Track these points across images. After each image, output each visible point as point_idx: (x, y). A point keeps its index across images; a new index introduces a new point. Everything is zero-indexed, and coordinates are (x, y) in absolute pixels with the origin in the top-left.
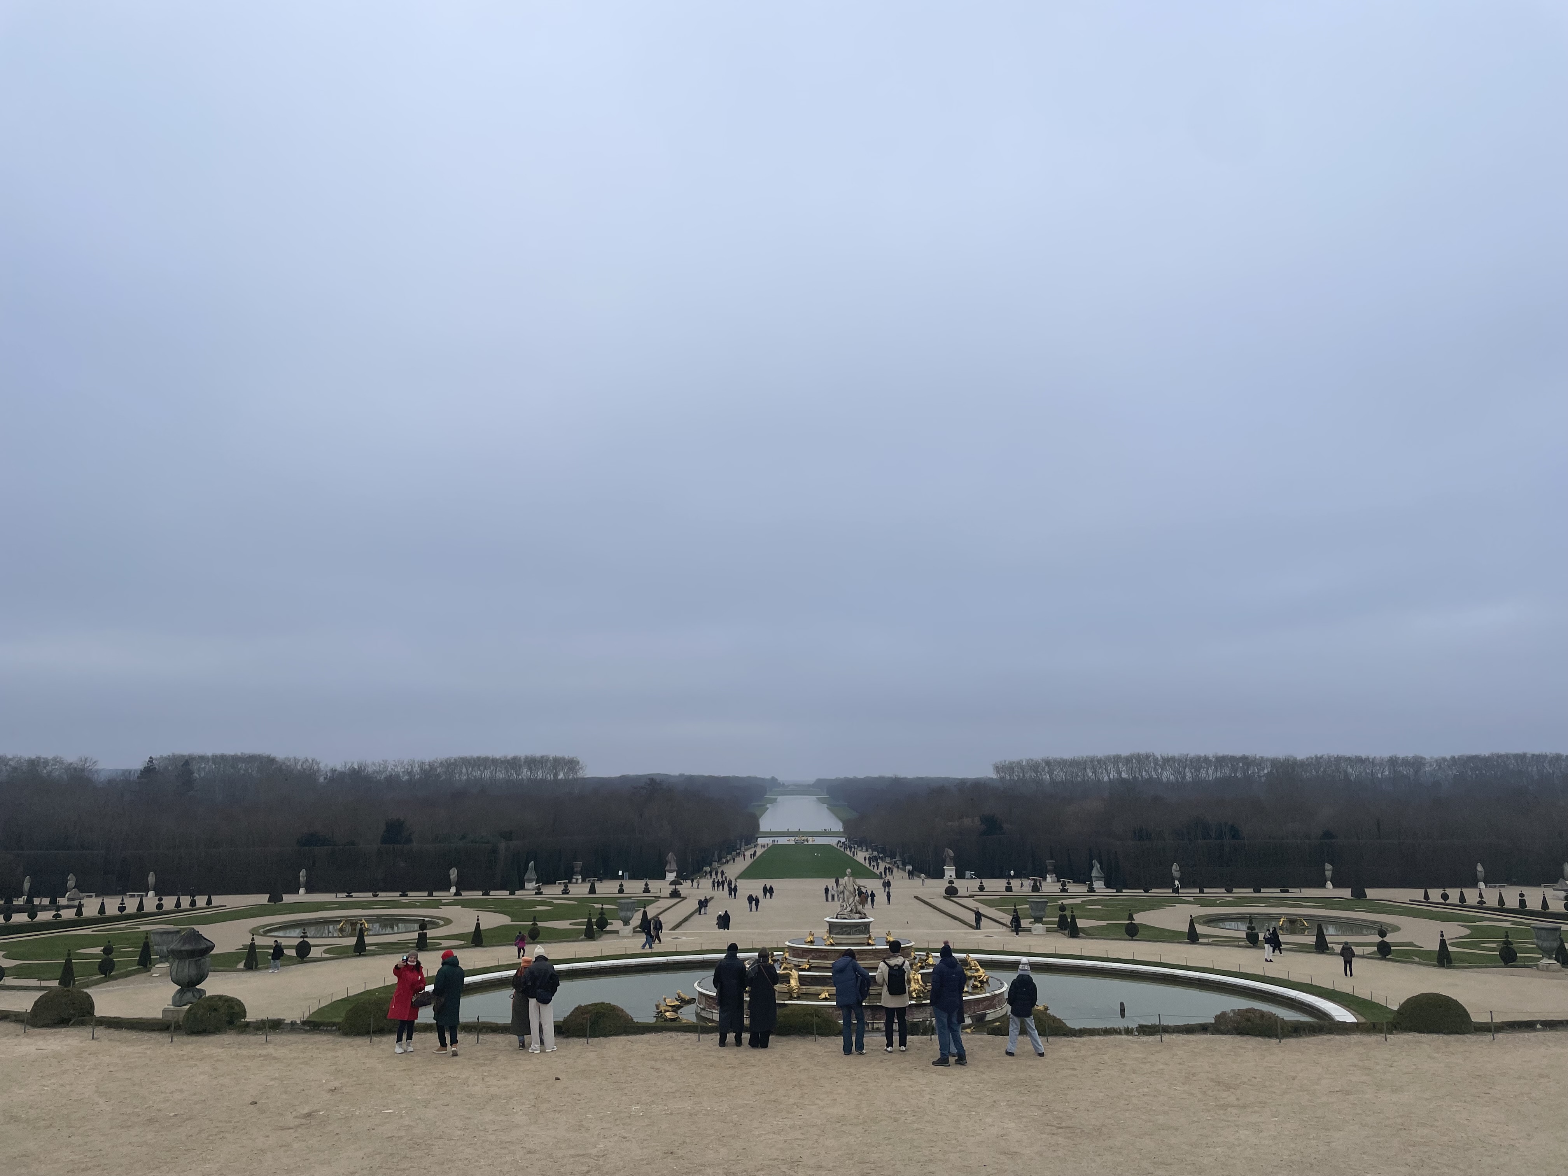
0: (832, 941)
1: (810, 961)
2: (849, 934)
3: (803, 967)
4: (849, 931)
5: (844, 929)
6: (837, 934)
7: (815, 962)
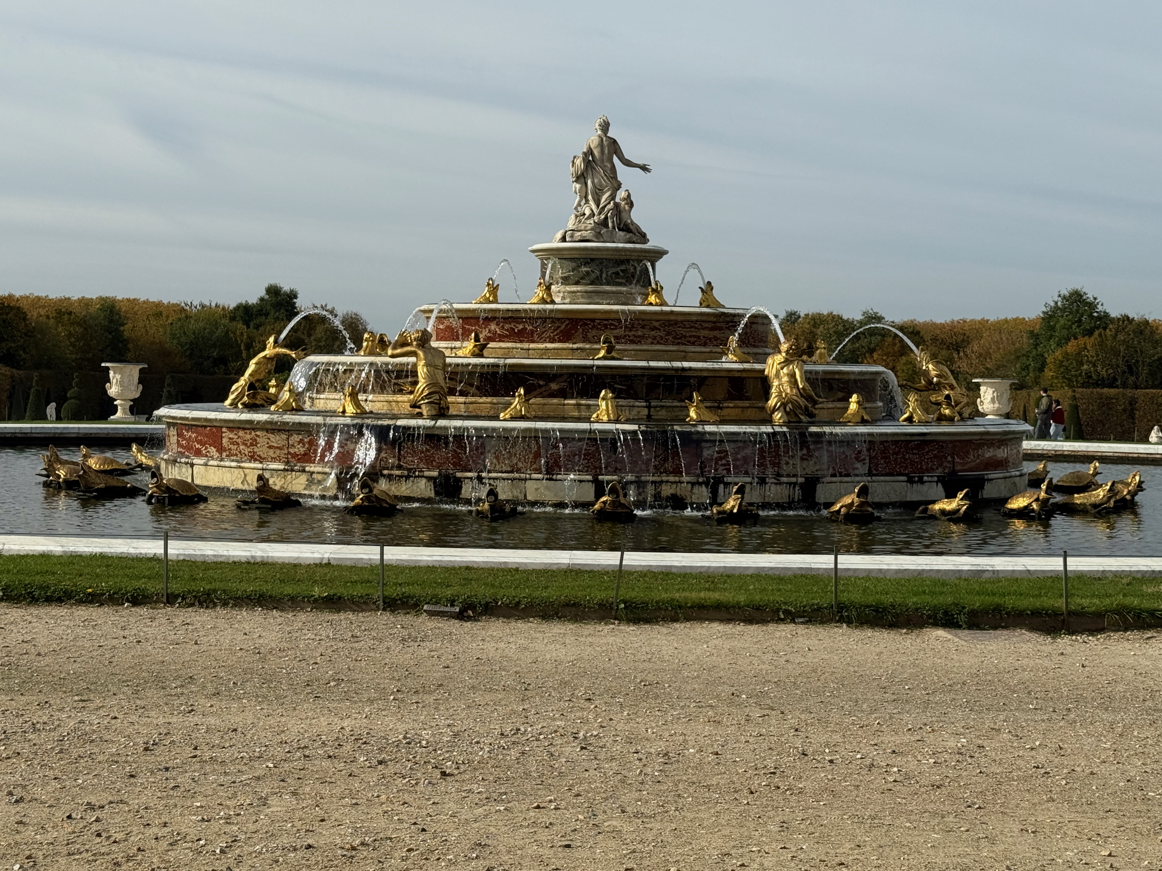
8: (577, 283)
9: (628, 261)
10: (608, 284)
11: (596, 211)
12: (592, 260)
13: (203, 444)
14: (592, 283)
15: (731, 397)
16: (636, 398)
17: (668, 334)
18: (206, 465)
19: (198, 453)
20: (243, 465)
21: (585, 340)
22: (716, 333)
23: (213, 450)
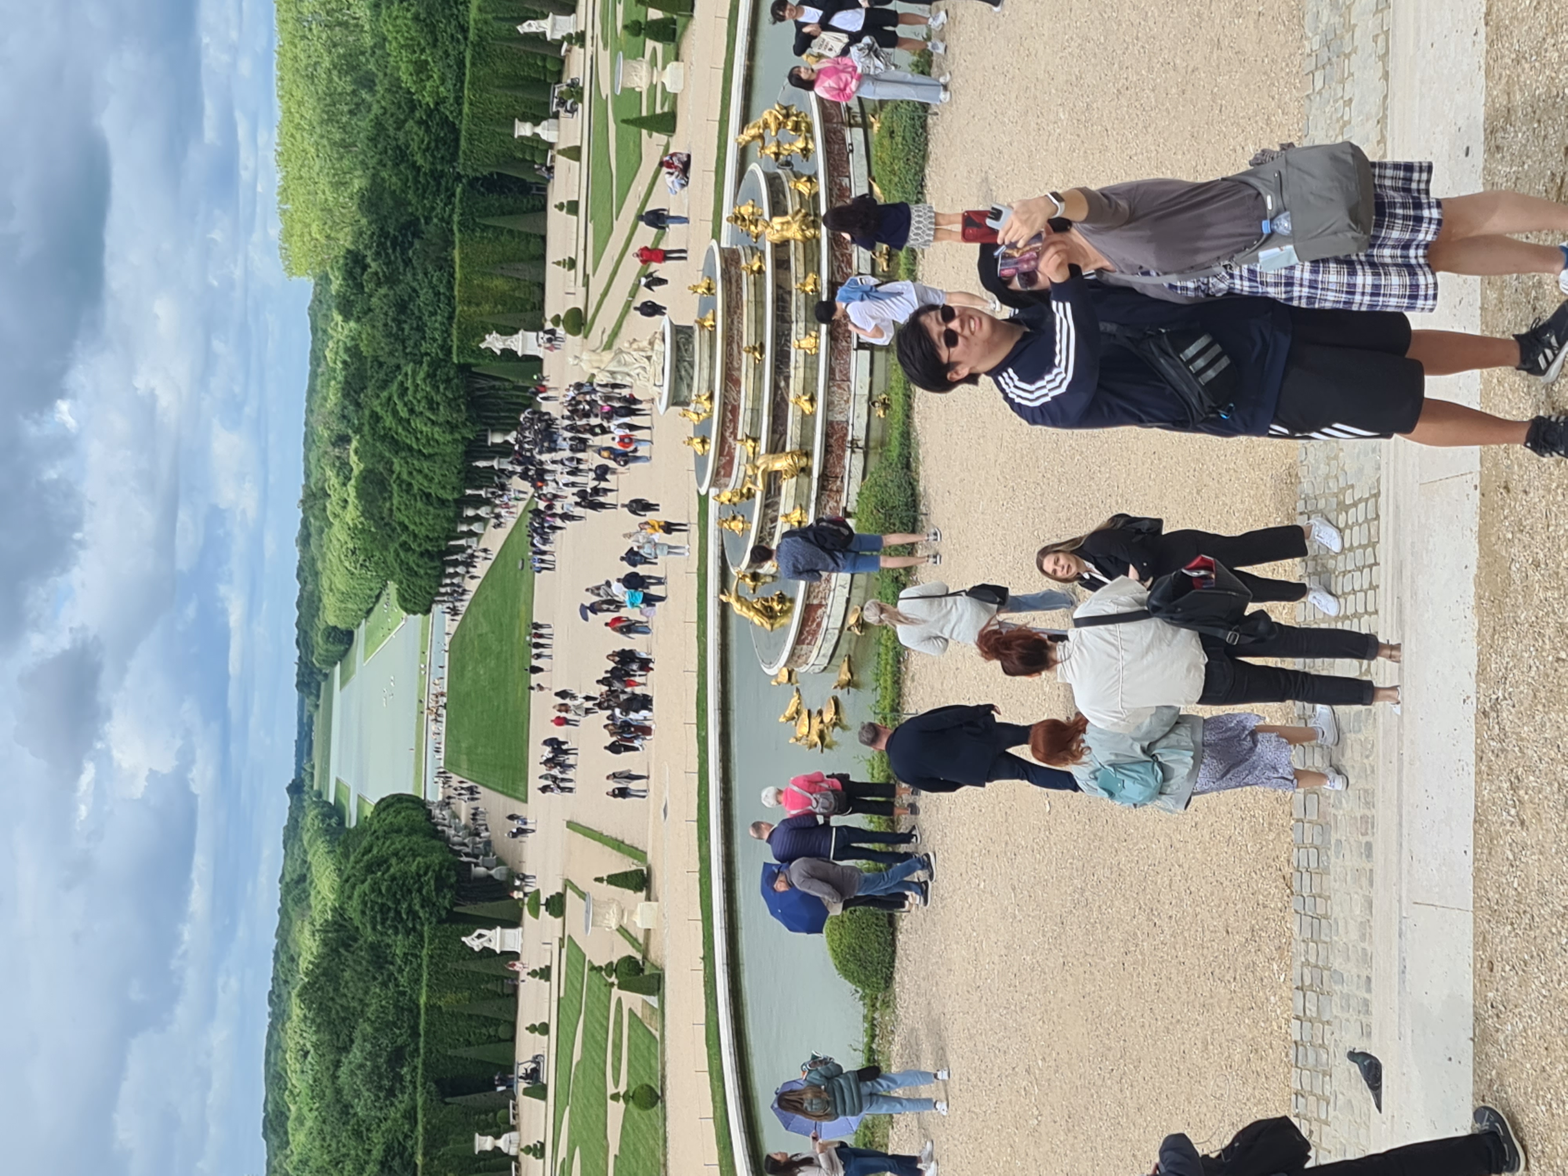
0: (704, 398)
1: (739, 437)
2: (692, 366)
3: (751, 450)
4: (686, 364)
5: (683, 373)
6: (690, 387)
7: (743, 429)
8: (692, 378)
9: (677, 342)
10: (693, 356)
11: (637, 365)
12: (677, 367)
13: (814, 620)
14: (692, 367)
15: (788, 268)
16: (790, 329)
17: (735, 313)
18: (829, 617)
19: (819, 625)
20: (833, 586)
21: (739, 369)
22: (733, 281)
23: (820, 612)
